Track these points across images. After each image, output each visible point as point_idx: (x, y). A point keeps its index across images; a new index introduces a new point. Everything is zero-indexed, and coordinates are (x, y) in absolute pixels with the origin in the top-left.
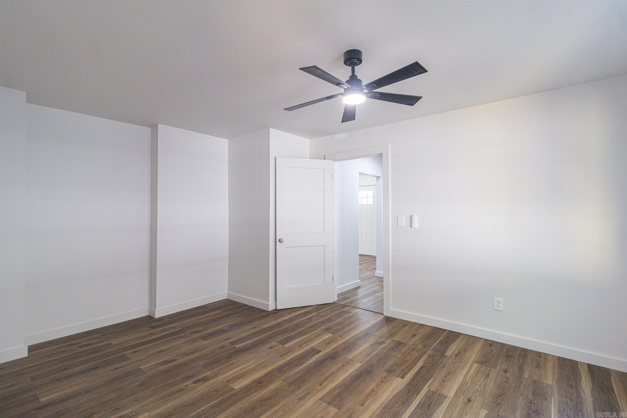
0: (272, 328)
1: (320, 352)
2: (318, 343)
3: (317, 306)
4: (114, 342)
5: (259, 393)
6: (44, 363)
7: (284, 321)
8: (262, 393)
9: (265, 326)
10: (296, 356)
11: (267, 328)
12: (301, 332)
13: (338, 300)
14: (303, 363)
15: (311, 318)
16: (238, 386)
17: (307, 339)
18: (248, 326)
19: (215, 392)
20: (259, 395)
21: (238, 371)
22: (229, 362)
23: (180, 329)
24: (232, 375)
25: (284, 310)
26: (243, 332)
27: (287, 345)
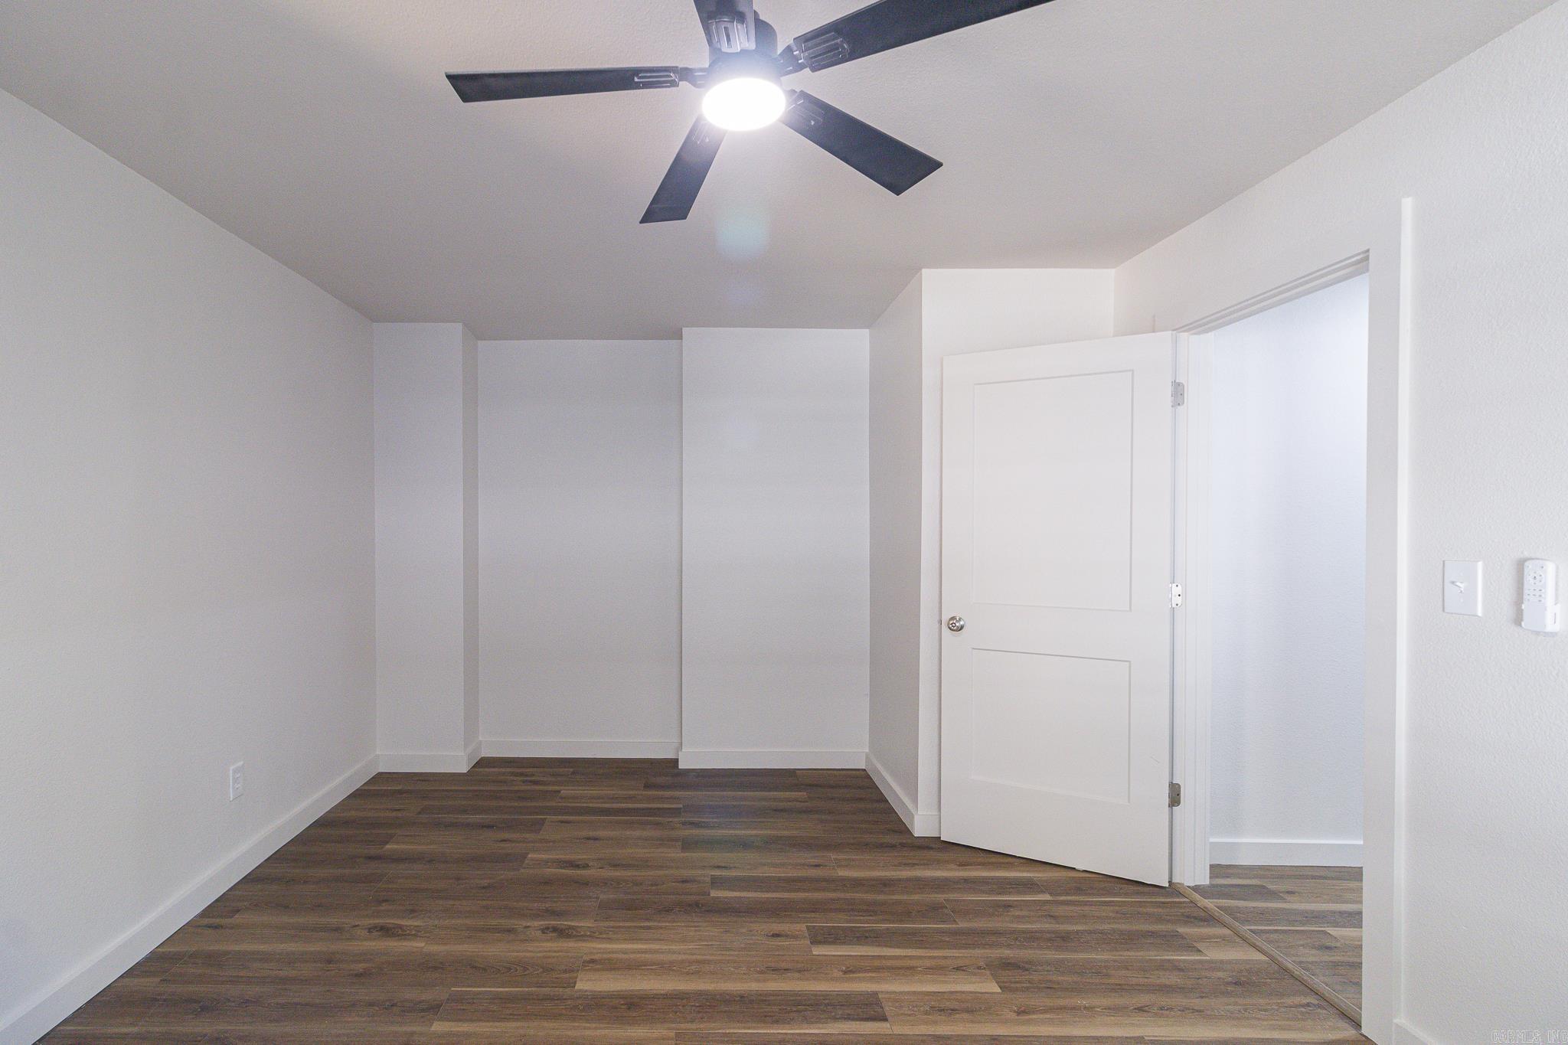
0: (857, 884)
1: (881, 1020)
2: (913, 990)
3: (1094, 876)
4: (566, 791)
5: (596, 1028)
6: (462, 791)
7: (918, 879)
8: (598, 1032)
9: (842, 873)
10: (796, 994)
11: (843, 879)
12: (914, 933)
13: (1212, 886)
14: (788, 1022)
15: (1008, 906)
16: (587, 984)
17: (899, 963)
18: (810, 857)
19: (541, 970)
20: (588, 1033)
21: (634, 952)
22: (651, 920)
23: (681, 806)
24: (616, 952)
25: (964, 849)
26: (775, 865)
27: (818, 951)
